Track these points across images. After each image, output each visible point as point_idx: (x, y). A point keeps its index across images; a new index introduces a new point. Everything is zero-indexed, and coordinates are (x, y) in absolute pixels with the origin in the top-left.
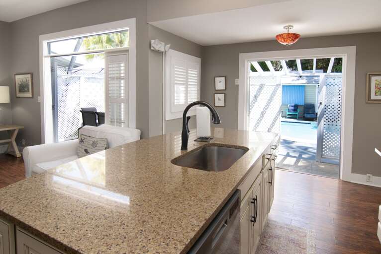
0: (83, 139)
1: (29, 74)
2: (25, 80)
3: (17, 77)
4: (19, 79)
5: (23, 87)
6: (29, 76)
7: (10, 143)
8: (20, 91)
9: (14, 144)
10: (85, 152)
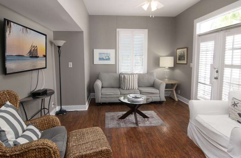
0: (236, 103)
1: (185, 48)
2: (182, 52)
3: (178, 51)
4: (179, 52)
5: (181, 57)
6: (186, 49)
7: (172, 91)
8: (179, 59)
9: (174, 92)
10: (239, 116)
